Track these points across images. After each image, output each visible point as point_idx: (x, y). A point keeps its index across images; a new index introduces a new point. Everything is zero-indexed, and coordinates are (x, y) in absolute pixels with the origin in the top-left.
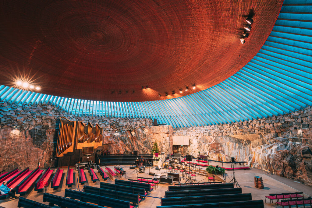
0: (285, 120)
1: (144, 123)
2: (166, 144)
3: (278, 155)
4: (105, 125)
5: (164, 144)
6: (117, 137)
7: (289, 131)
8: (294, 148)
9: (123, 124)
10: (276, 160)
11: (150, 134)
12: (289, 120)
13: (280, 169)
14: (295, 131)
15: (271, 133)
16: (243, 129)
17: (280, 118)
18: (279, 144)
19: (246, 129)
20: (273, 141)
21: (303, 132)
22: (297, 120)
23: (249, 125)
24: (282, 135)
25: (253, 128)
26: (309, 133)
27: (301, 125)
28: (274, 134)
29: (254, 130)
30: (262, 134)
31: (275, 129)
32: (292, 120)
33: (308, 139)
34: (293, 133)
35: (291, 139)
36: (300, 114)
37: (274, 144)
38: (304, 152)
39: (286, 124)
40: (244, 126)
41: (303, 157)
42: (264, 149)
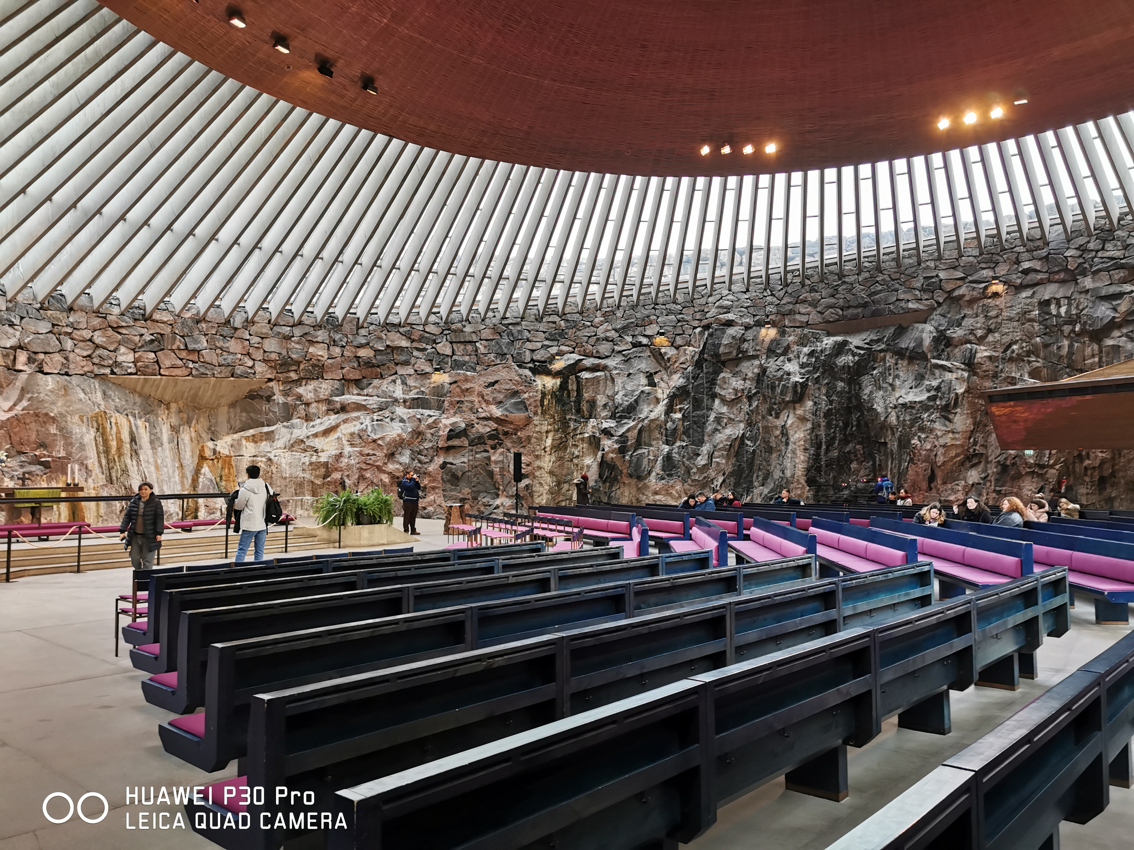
0: (388, 343)
3: (371, 452)
7: (393, 377)
8: (419, 426)
12: (404, 343)
14: (418, 377)
15: (323, 378)
16: (199, 352)
17: (375, 330)
18: (368, 418)
19: (219, 351)
20: (324, 408)
21: (455, 382)
22: (433, 348)
23: (231, 338)
24: (362, 389)
25: (249, 354)
26: (472, 385)
27: (447, 363)
28: (337, 385)
29: (254, 360)
30: (278, 381)
31: (342, 368)
32: (415, 345)
33: (466, 399)
34: (411, 382)
35: (405, 401)
36: (445, 332)
37: (343, 416)
38: (453, 434)
39: (388, 353)
40: (205, 335)
41: (441, 448)
42: (301, 438)
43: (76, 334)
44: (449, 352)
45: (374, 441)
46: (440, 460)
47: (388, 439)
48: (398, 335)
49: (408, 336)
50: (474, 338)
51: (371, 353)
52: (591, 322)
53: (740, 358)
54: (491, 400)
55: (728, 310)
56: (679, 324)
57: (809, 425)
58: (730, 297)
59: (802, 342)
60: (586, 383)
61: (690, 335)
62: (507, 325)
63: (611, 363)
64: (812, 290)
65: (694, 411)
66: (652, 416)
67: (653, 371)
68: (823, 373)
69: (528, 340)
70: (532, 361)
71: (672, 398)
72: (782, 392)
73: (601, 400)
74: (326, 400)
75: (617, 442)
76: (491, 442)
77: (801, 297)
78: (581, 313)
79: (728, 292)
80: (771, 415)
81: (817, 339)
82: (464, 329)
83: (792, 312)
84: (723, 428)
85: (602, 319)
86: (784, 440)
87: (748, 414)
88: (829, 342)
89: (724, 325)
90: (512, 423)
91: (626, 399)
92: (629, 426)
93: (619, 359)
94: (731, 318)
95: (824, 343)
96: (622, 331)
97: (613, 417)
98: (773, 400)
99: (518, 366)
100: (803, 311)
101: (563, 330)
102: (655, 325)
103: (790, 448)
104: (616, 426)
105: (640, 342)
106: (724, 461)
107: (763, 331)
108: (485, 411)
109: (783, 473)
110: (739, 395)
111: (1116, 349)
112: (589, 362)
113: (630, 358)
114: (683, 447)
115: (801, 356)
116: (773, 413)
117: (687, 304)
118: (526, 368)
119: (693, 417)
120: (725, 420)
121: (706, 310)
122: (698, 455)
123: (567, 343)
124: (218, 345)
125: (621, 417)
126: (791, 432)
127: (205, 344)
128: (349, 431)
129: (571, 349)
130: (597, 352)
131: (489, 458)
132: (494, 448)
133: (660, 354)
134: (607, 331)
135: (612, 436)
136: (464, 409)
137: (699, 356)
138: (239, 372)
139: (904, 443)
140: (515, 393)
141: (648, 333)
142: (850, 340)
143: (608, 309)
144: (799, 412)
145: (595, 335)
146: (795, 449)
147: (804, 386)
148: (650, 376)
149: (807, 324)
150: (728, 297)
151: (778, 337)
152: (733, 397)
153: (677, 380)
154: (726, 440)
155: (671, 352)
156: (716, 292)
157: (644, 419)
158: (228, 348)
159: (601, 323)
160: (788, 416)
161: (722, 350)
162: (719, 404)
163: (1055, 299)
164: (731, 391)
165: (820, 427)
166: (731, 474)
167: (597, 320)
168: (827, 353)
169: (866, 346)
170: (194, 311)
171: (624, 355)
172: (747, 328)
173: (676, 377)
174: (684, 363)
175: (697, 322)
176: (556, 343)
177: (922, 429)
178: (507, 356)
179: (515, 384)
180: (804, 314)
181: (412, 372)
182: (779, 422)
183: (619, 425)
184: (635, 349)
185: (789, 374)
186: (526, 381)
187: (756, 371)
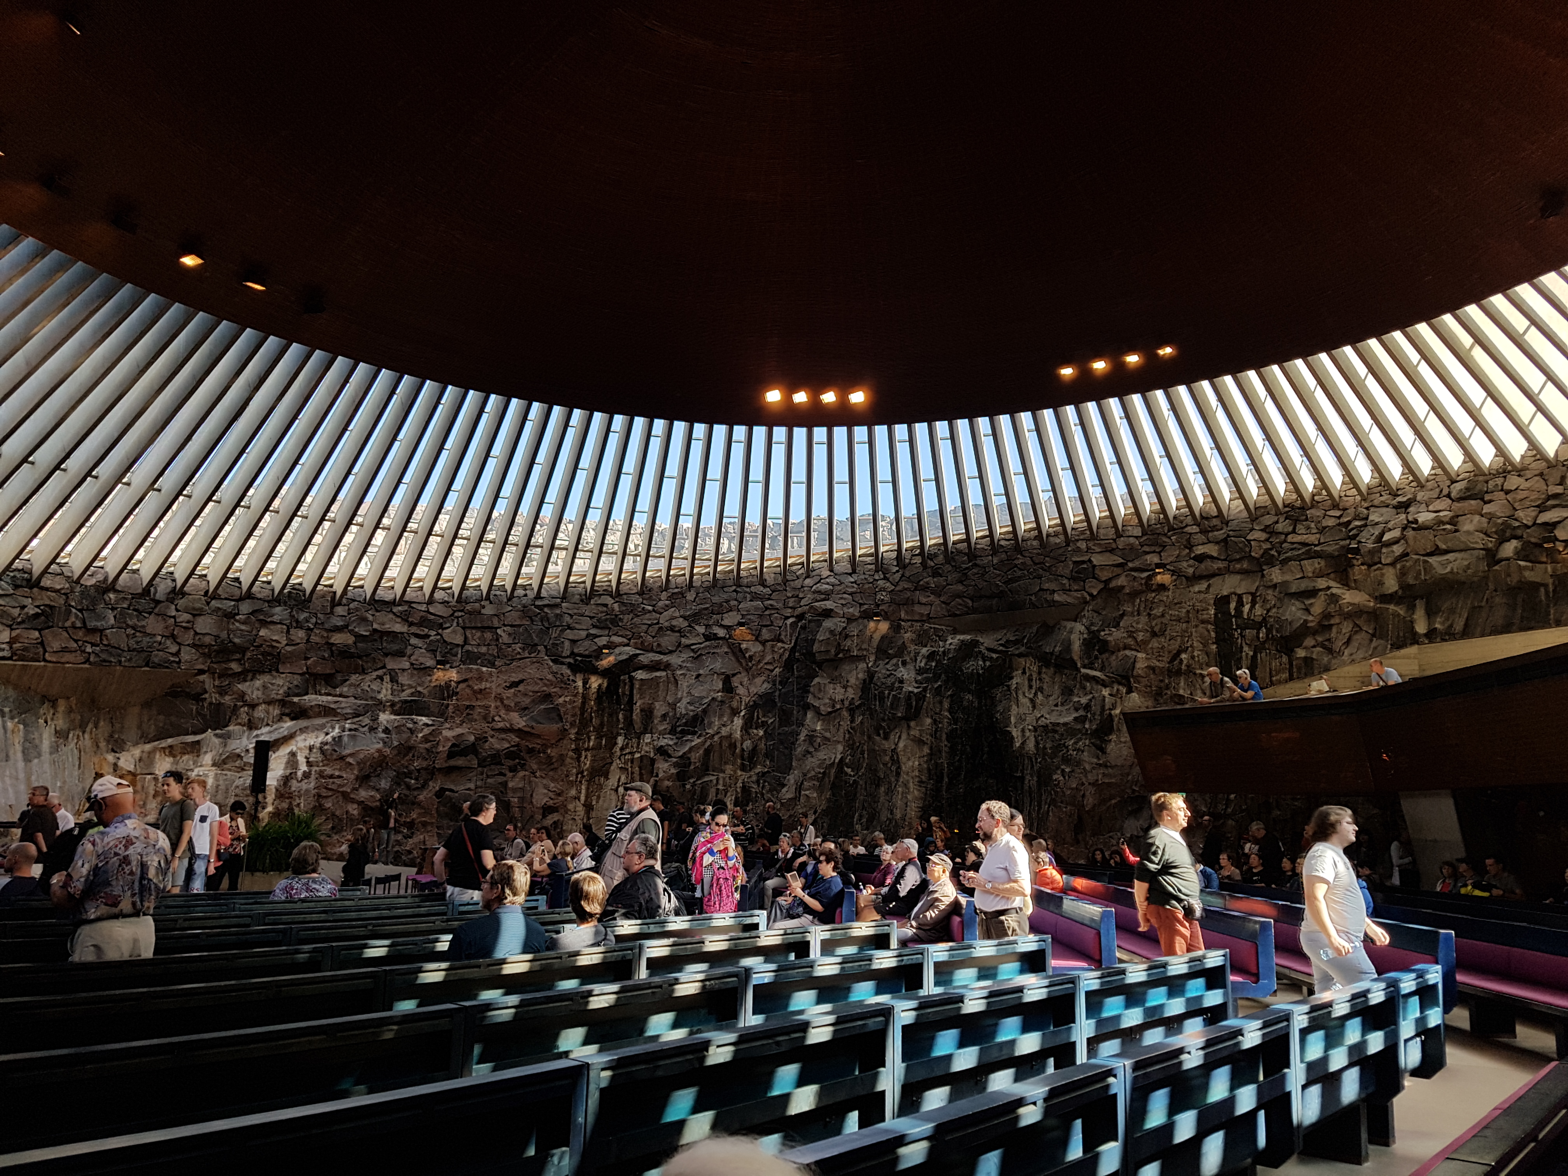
0: (375, 626)
3: (337, 773)
7: (380, 672)
8: (409, 738)
10: (324, 793)
12: (399, 627)
13: (341, 830)
14: (415, 672)
15: (277, 671)
16: (101, 631)
17: (357, 609)
18: (337, 726)
19: (130, 631)
20: (277, 712)
21: (465, 681)
22: (438, 634)
23: (150, 613)
24: (335, 687)
25: (173, 637)
26: (488, 685)
27: (456, 655)
28: (297, 680)
29: (179, 644)
30: (214, 673)
31: (308, 659)
32: (414, 629)
33: (479, 703)
34: (404, 679)
35: (393, 705)
36: (456, 614)
37: (303, 723)
38: (458, 749)
39: (376, 640)
40: (113, 609)
41: (440, 770)
42: (238, 751)
44: (459, 640)
45: (342, 758)
46: (435, 786)
47: (362, 756)
48: (391, 616)
49: (404, 618)
50: (496, 623)
51: (351, 640)
52: (654, 606)
53: (841, 659)
54: (512, 705)
55: (827, 595)
56: (767, 613)
57: (926, 750)
58: (832, 580)
59: (922, 639)
60: (641, 685)
61: (780, 627)
62: (540, 607)
63: (674, 660)
64: (936, 573)
65: (780, 726)
66: (724, 731)
67: (730, 672)
68: (946, 682)
69: (569, 627)
70: (573, 655)
71: (752, 708)
72: (892, 704)
73: (660, 708)
74: (280, 701)
75: (675, 765)
76: (511, 763)
77: (921, 583)
78: (641, 593)
79: (829, 573)
80: (879, 735)
81: (939, 637)
82: (483, 611)
83: (909, 602)
84: (816, 750)
85: (667, 602)
86: (894, 768)
87: (849, 732)
88: (953, 641)
89: (819, 615)
90: (538, 736)
91: (692, 708)
92: (693, 744)
93: (686, 655)
94: (829, 607)
95: (948, 642)
96: (694, 618)
97: (673, 731)
98: (882, 715)
99: (553, 661)
100: (924, 600)
101: (616, 616)
102: (735, 613)
103: (901, 780)
104: (676, 744)
105: (715, 634)
106: (815, 795)
107: (872, 625)
108: (504, 720)
109: (892, 814)
110: (838, 707)
111: (1307, 661)
112: (646, 658)
113: (701, 655)
114: (764, 774)
115: (919, 659)
116: (881, 732)
117: (779, 588)
118: (563, 663)
119: (779, 734)
120: (819, 740)
121: (801, 595)
122: (784, 785)
123: (620, 633)
124: (130, 623)
125: (684, 733)
126: (903, 759)
127: (112, 621)
128: (307, 744)
129: (625, 641)
130: (659, 645)
131: (505, 784)
132: (513, 770)
133: (741, 650)
134: (673, 618)
135: (670, 756)
136: (475, 717)
137: (789, 655)
138: (156, 660)
139: (1044, 779)
140: (547, 697)
141: (726, 622)
142: (981, 640)
143: (676, 590)
144: (915, 732)
145: (658, 623)
146: (908, 781)
147: (921, 697)
148: (727, 680)
149: (929, 618)
150: (827, 580)
151: (891, 634)
152: (830, 710)
153: (761, 686)
154: (819, 766)
155: (754, 648)
156: (814, 573)
157: (713, 735)
158: (144, 627)
159: (667, 608)
160: (900, 737)
161: (816, 647)
162: (813, 718)
163: (1235, 594)
164: (827, 701)
165: (940, 752)
166: (825, 812)
167: (660, 604)
168: (950, 656)
169: (1001, 648)
170: (100, 577)
171: (693, 650)
172: (850, 620)
173: (759, 680)
174: (771, 663)
175: (790, 610)
176: (607, 632)
177: (1067, 760)
178: (539, 648)
179: (546, 685)
180: (924, 604)
181: (407, 665)
182: (888, 745)
183: (680, 742)
184: (707, 643)
185: (901, 681)
186: (562, 681)
187: (861, 676)
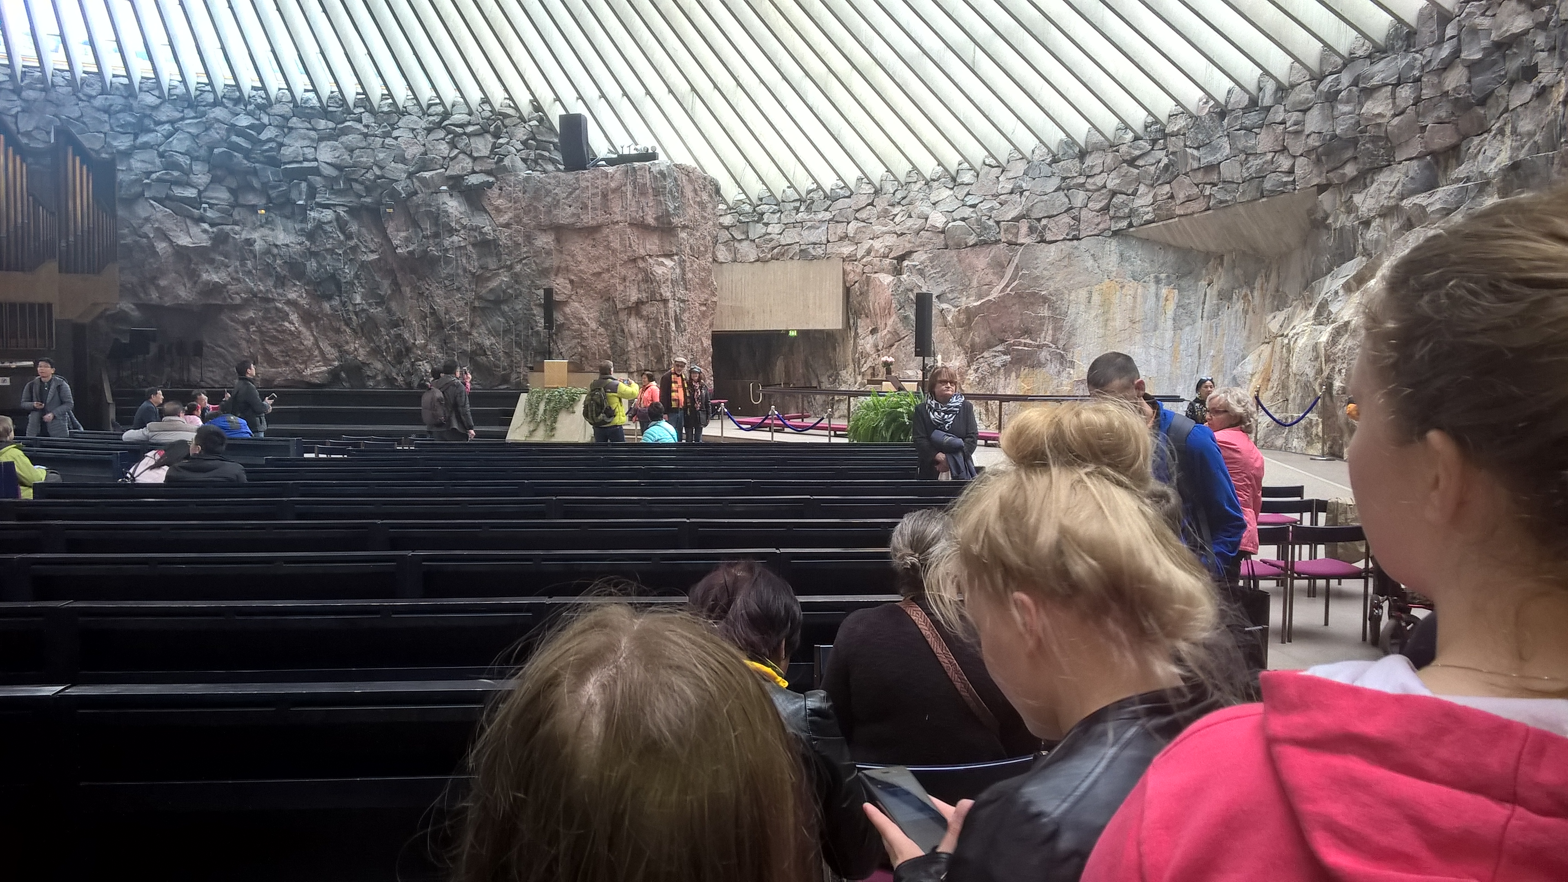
0: (1494, 35)
1: (482, 146)
2: (646, 310)
4: (161, 155)
5: (636, 309)
6: (268, 252)
7: (1501, 121)
9: (309, 152)
11: (529, 238)
12: (1520, 23)
14: (1537, 103)
15: (1395, 161)
16: (1217, 166)
19: (1242, 157)
23: (1261, 127)
24: (1460, 167)
25: (1284, 149)
28: (1414, 169)
30: (1336, 186)
40: (1229, 135)
43: (1090, 183)
74: (1394, 207)
124: (1240, 146)
127: (1227, 151)
138: (1267, 185)
158: (1254, 147)
170: (1210, 102)
